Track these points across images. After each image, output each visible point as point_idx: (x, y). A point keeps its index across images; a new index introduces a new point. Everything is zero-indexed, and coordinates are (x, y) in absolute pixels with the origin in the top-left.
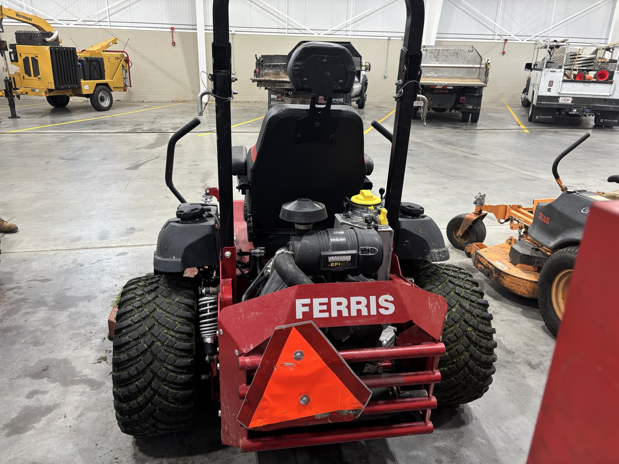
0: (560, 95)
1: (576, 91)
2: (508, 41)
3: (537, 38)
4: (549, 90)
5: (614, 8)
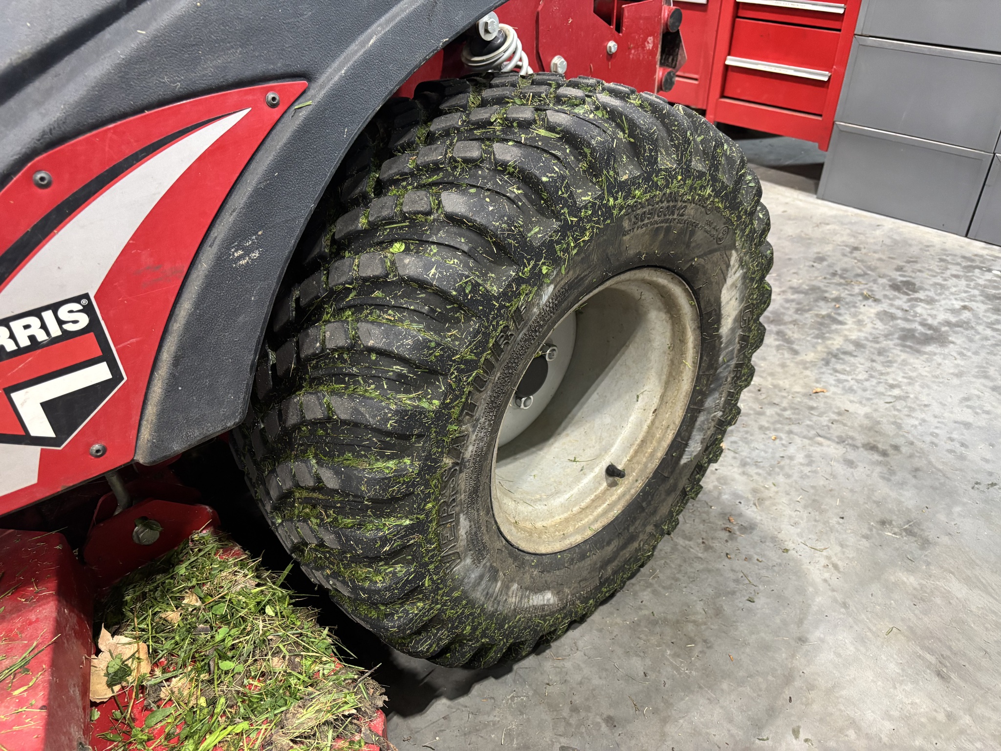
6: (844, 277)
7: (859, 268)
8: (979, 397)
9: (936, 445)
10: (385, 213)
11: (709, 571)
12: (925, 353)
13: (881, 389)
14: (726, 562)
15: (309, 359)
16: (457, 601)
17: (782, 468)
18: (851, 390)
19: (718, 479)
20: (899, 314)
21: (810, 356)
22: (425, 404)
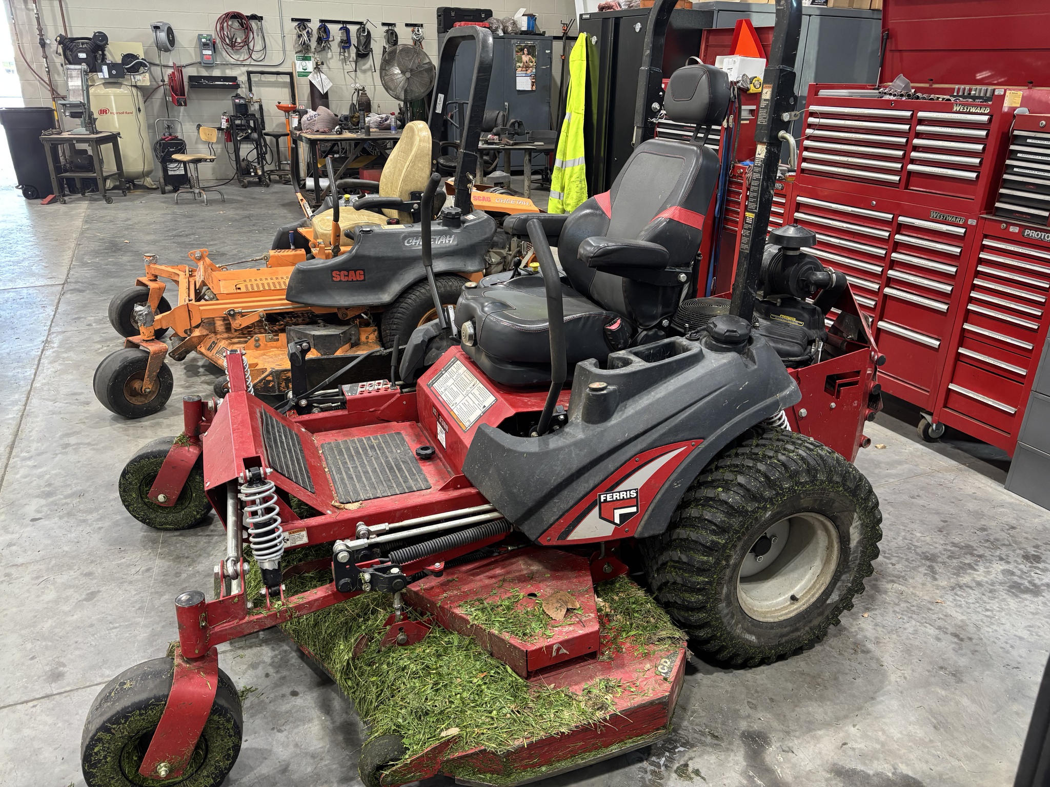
6: (994, 544)
7: (1008, 540)
8: (1039, 627)
9: (995, 643)
10: (718, 478)
11: (837, 663)
12: (1021, 598)
13: (979, 610)
14: (848, 662)
15: (684, 518)
16: (717, 619)
17: (897, 632)
18: (960, 606)
19: (859, 628)
20: (1019, 573)
21: (944, 583)
22: (720, 541)
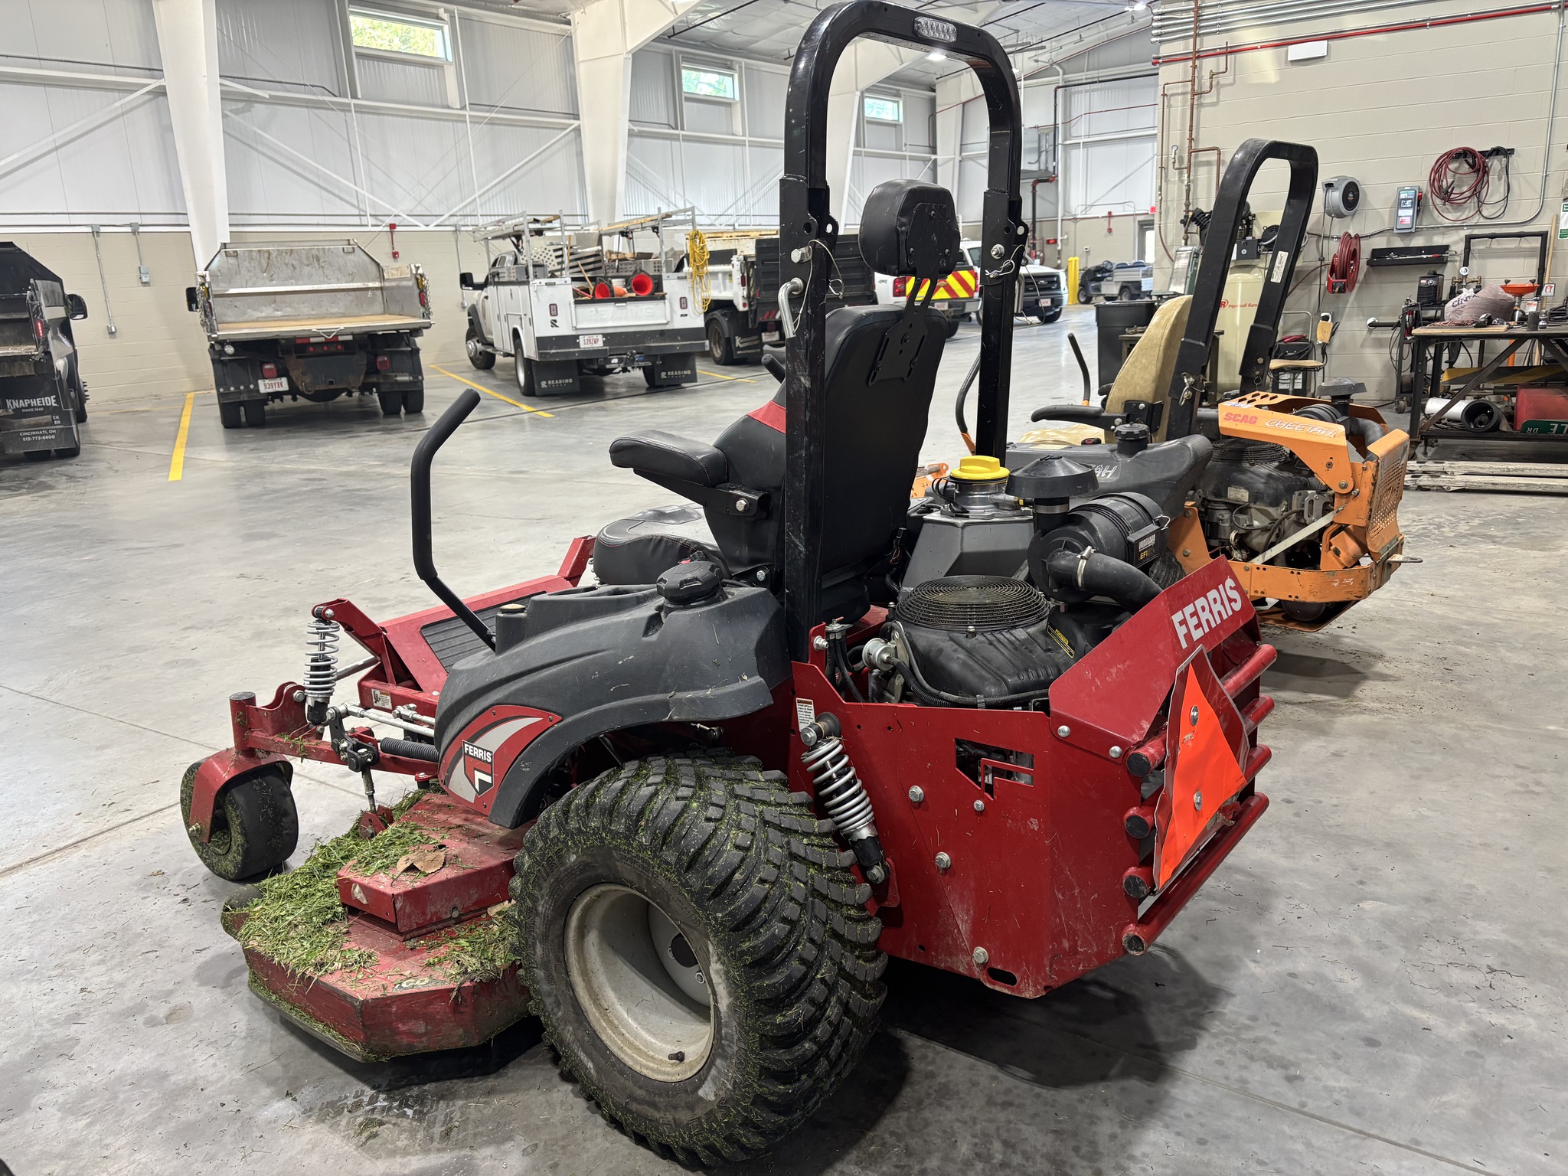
0: (579, 333)
1: (605, 320)
2: (398, 229)
3: (454, 220)
4: (554, 323)
5: (580, 154)
